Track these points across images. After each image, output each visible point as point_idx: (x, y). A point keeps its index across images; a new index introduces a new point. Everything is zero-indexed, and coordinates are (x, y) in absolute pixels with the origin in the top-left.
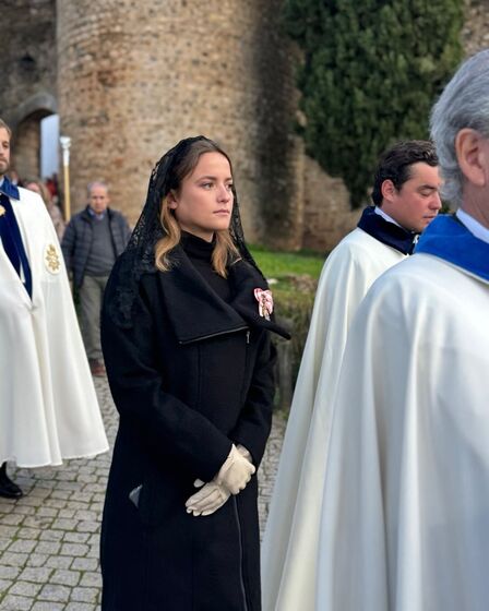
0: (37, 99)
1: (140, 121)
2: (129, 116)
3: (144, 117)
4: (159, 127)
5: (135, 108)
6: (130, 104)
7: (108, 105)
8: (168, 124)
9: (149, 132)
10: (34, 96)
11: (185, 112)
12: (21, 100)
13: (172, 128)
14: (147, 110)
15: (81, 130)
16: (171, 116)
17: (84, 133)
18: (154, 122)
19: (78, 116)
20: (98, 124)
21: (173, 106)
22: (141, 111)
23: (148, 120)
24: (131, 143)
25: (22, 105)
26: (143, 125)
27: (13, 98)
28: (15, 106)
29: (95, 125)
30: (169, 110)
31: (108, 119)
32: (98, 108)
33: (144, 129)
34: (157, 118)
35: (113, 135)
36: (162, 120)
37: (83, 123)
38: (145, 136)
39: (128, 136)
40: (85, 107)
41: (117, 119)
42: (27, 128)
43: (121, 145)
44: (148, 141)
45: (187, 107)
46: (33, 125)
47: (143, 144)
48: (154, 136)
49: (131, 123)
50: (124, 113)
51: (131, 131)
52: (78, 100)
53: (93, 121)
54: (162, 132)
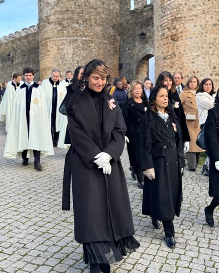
0: (147, 51)
1: (190, 54)
2: (184, 53)
3: (191, 53)
4: (198, 56)
5: (187, 49)
6: (185, 47)
7: (175, 49)
8: (202, 54)
9: (194, 59)
10: (146, 49)
11: (210, 48)
12: (140, 52)
13: (204, 55)
14: (192, 49)
15: (164, 61)
16: (203, 50)
17: (165, 63)
18: (196, 54)
19: (162, 56)
20: (171, 58)
21: (204, 46)
22: (190, 50)
23: (193, 54)
24: (185, 65)
25: (140, 54)
26: (191, 56)
27: (137, 51)
28: (138, 54)
29: (170, 58)
30: (202, 48)
31: (175, 56)
32: (171, 51)
33: (191, 58)
34: (197, 52)
35: (177, 62)
36: (199, 53)
37: (165, 58)
38: (192, 61)
39: (184, 62)
40: (165, 51)
41: (179, 55)
42: (143, 63)
43: (181, 66)
44: (193, 63)
45: (211, 45)
46: (145, 62)
47: (191, 65)
48: (196, 60)
49: (185, 56)
50: (182, 52)
51: (185, 59)
52: (163, 49)
53: (169, 57)
54: (199, 58)
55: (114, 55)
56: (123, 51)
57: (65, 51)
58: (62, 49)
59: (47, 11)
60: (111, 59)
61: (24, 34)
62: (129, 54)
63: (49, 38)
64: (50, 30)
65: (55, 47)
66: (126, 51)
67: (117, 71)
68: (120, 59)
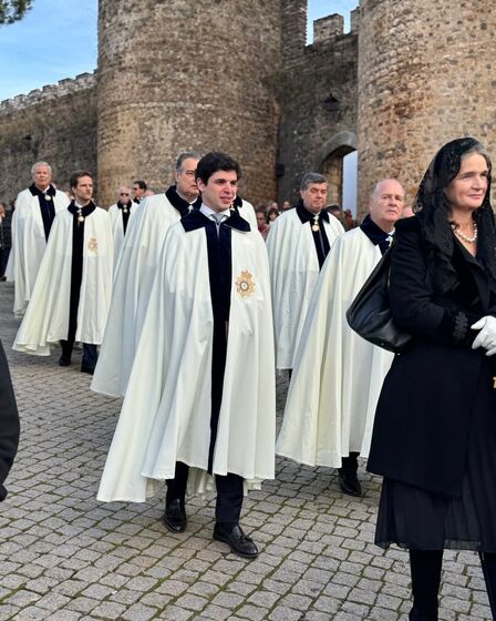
0: (339, 138)
5: (431, 136)
6: (426, 132)
7: (405, 135)
10: (336, 135)
11: (485, 135)
12: (324, 139)
14: (444, 136)
15: (378, 162)
17: (381, 165)
19: (375, 150)
20: (395, 155)
21: (471, 130)
22: (439, 138)
25: (325, 144)
27: (318, 139)
28: (321, 145)
29: (392, 156)
31: (404, 150)
32: (395, 140)
35: (409, 165)
37: (381, 156)
40: (382, 140)
41: (413, 149)
42: (330, 165)
45: (486, 129)
46: (336, 163)
49: (426, 151)
50: (421, 142)
52: (376, 134)
53: (391, 152)
55: (264, 145)
56: (286, 136)
57: (156, 132)
58: (150, 128)
59: (119, 41)
60: (257, 153)
61: (63, 93)
62: (300, 144)
63: (120, 103)
64: (124, 85)
65: (135, 124)
66: (293, 136)
67: (271, 181)
68: (278, 154)
